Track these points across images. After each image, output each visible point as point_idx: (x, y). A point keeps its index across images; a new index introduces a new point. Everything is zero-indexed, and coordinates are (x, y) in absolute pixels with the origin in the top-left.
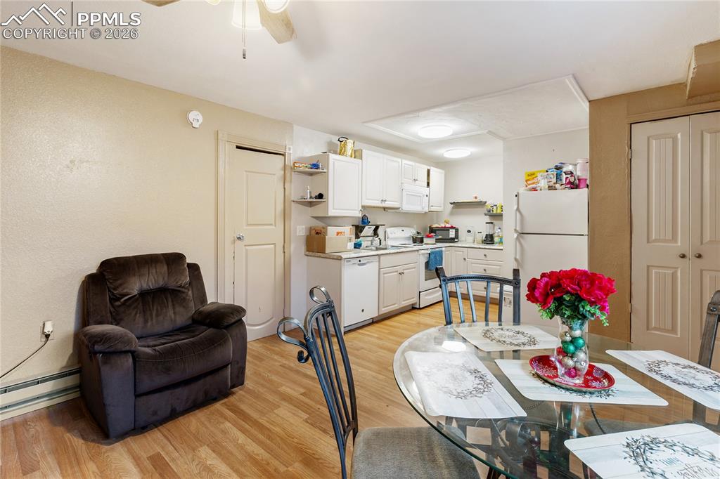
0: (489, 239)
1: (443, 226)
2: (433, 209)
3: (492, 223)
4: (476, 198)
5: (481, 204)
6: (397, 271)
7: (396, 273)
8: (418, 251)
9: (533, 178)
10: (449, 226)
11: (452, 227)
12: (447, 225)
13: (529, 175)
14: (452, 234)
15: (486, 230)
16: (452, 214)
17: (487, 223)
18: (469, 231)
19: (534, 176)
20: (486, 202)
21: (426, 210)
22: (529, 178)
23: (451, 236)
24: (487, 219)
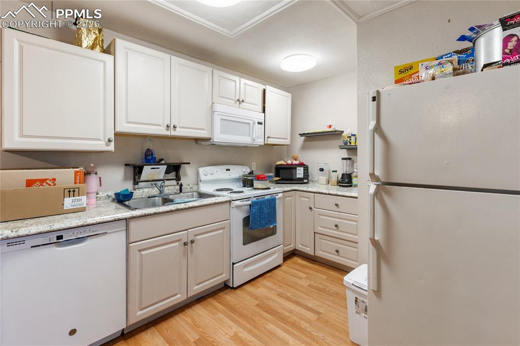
0: (347, 180)
1: (289, 162)
2: (271, 141)
3: (350, 159)
4: (330, 126)
5: (337, 134)
6: (179, 241)
7: (177, 244)
8: (230, 202)
9: (410, 76)
10: (297, 162)
11: (301, 165)
12: (295, 162)
13: (401, 72)
14: (300, 172)
15: (342, 168)
16: (304, 148)
17: (343, 159)
18: (322, 170)
19: (411, 72)
20: (343, 132)
21: (260, 141)
22: (402, 75)
23: (298, 176)
24: (344, 153)
